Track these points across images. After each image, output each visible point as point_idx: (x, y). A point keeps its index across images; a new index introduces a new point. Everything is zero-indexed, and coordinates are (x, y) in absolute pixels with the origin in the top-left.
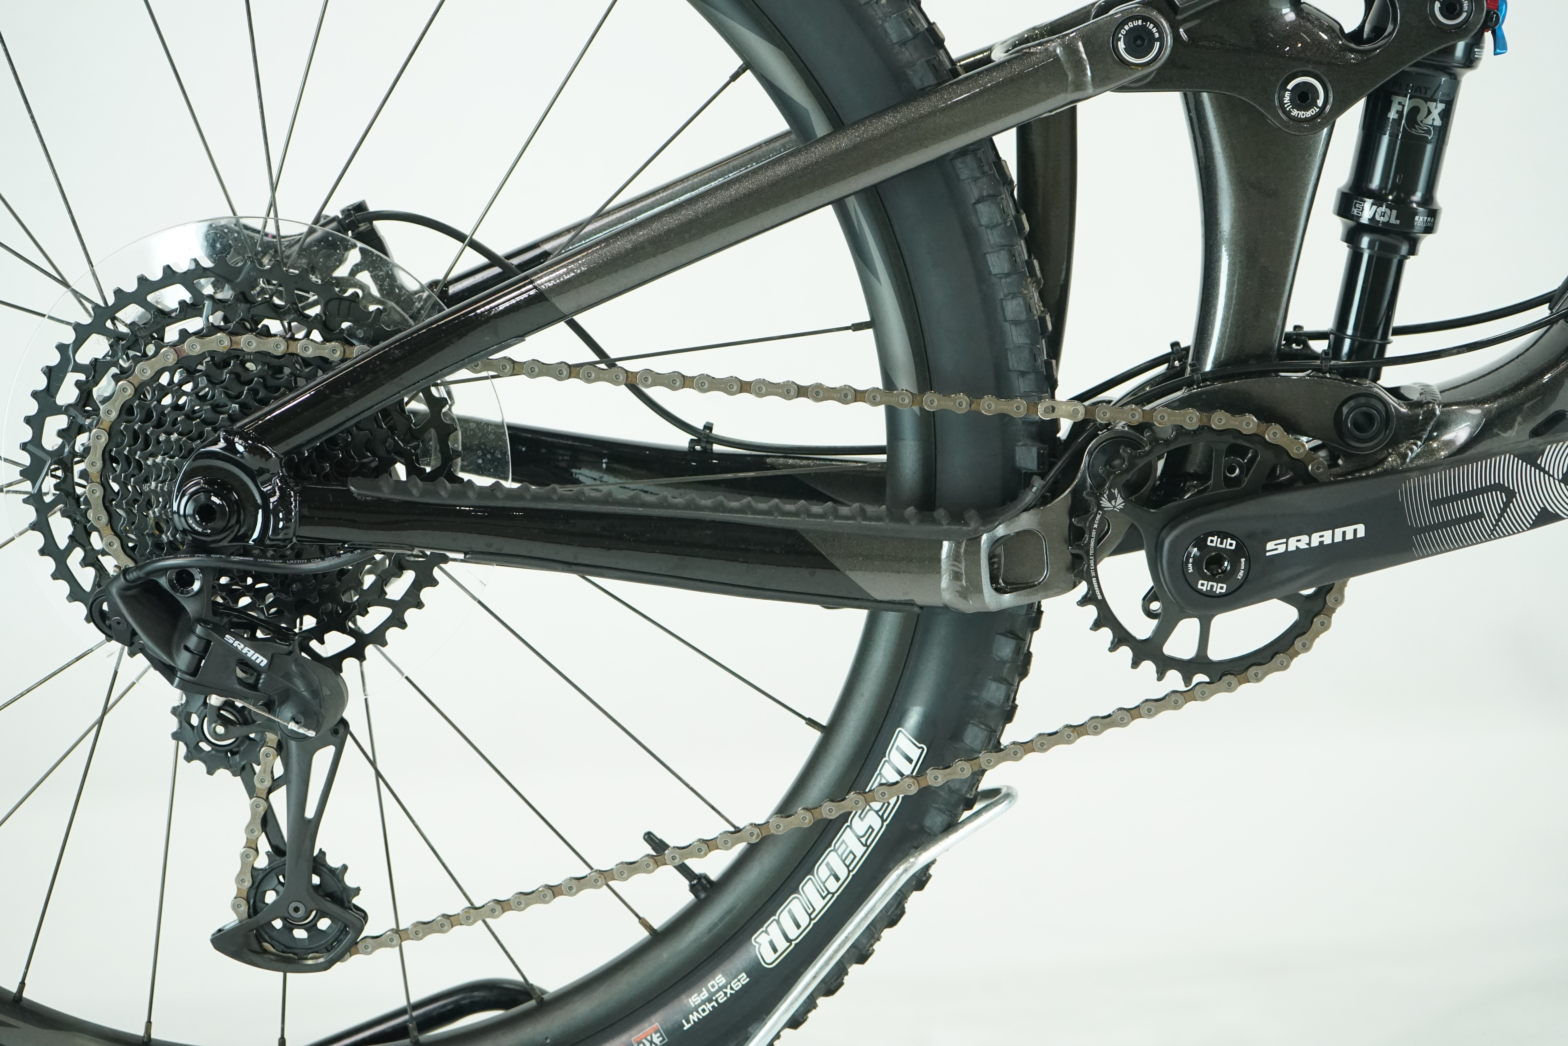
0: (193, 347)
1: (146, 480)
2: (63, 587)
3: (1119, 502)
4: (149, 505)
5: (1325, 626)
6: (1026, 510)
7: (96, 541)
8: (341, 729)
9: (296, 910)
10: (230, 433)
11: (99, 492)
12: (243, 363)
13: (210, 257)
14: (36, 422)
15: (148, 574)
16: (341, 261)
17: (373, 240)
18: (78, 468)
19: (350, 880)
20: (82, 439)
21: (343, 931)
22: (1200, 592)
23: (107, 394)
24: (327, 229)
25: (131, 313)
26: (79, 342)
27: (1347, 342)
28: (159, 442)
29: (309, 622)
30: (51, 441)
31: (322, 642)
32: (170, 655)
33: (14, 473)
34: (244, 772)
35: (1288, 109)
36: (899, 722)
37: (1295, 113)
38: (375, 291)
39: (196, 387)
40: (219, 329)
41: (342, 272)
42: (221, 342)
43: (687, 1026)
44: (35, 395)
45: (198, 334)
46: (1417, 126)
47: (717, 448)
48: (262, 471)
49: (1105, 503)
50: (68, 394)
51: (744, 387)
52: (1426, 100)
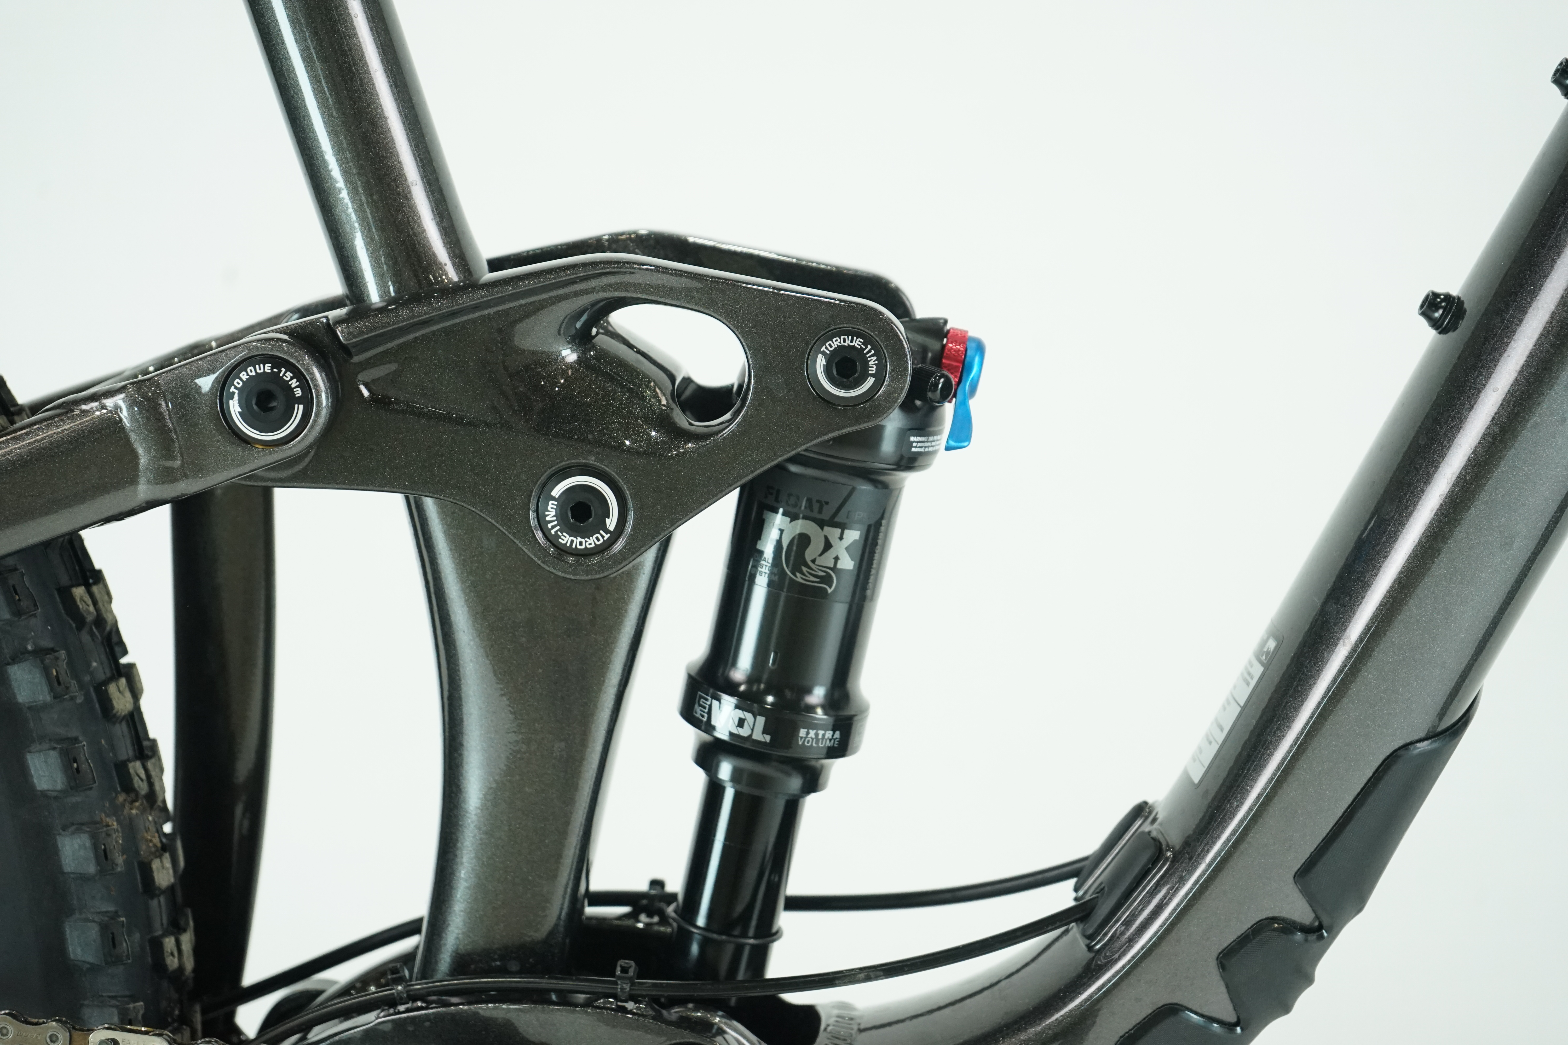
35: (553, 532)
37: (566, 539)
46: (804, 569)
52: (821, 524)
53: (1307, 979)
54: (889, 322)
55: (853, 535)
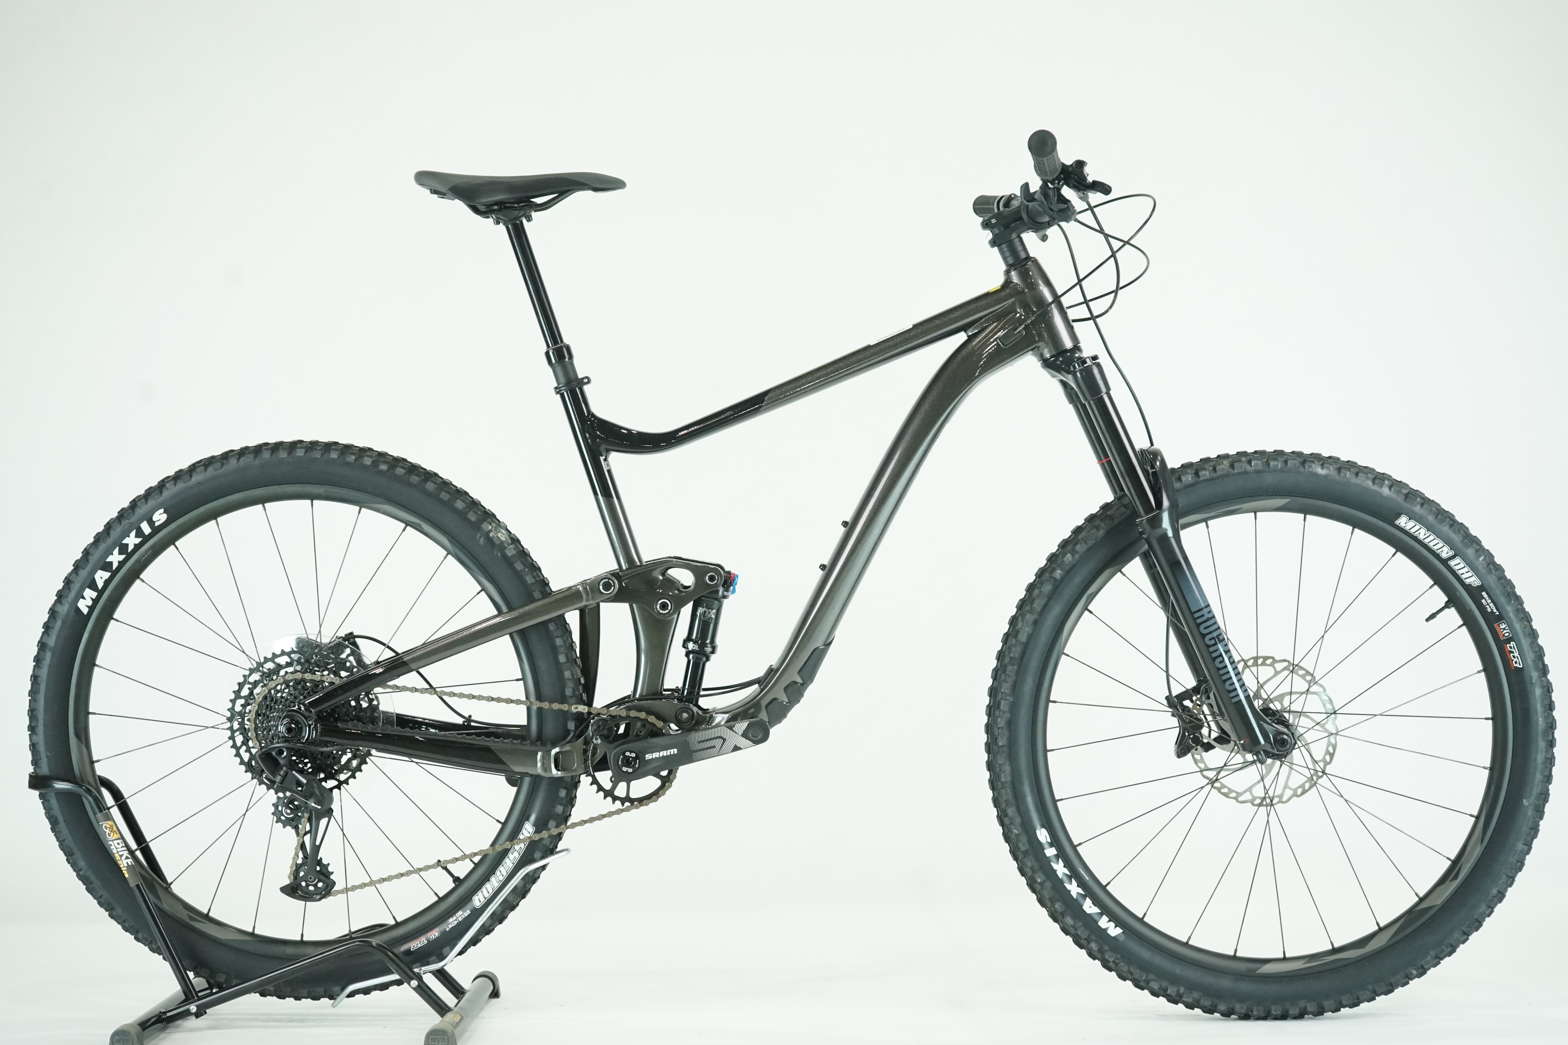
0: (289, 677)
1: (270, 722)
2: (238, 760)
3: (599, 741)
4: (270, 730)
5: (670, 787)
6: (568, 743)
7: (251, 744)
8: (330, 811)
9: (311, 878)
10: (299, 704)
11: (253, 726)
12: (306, 683)
13: (297, 648)
14: (233, 701)
15: (269, 749)
16: (343, 652)
17: (355, 644)
18: (246, 718)
19: (330, 869)
20: (249, 708)
21: (327, 887)
22: (623, 771)
23: (259, 692)
24: (339, 640)
25: (270, 665)
26: (250, 675)
27: (686, 691)
28: (275, 708)
29: (322, 776)
30: (238, 708)
31: (326, 782)
32: (274, 777)
33: (225, 720)
34: (296, 828)
35: (658, 610)
36: (528, 819)
37: (661, 611)
38: (355, 664)
39: (289, 690)
40: (299, 671)
41: (343, 656)
42: (299, 676)
43: (447, 930)
44: (234, 692)
45: (292, 673)
46: (705, 617)
47: (473, 724)
48: (309, 717)
49: (594, 741)
50: (245, 692)
51: (474, 697)
52: (708, 609)
53: (802, 696)
54: (719, 571)
55: (714, 611)
